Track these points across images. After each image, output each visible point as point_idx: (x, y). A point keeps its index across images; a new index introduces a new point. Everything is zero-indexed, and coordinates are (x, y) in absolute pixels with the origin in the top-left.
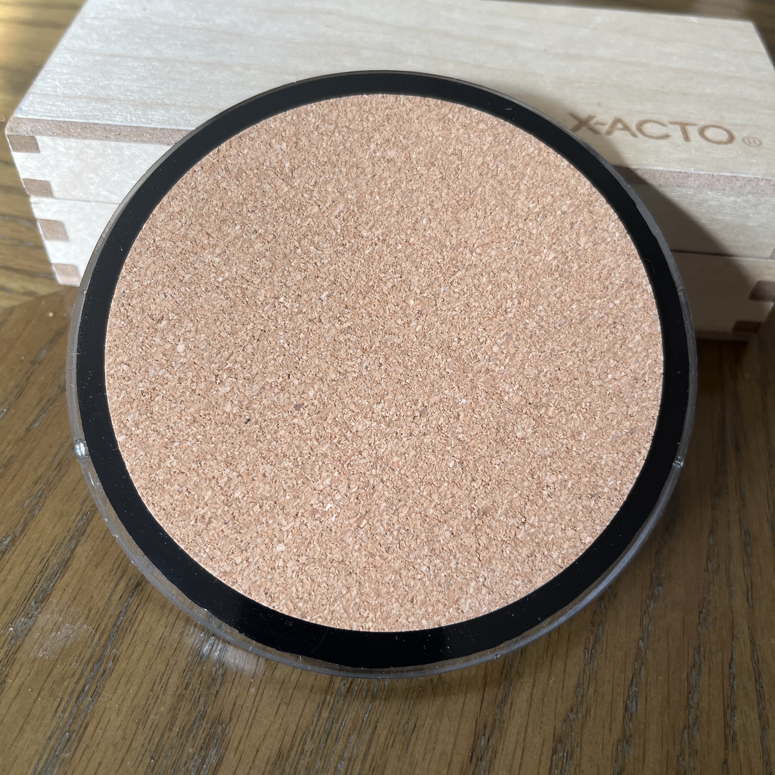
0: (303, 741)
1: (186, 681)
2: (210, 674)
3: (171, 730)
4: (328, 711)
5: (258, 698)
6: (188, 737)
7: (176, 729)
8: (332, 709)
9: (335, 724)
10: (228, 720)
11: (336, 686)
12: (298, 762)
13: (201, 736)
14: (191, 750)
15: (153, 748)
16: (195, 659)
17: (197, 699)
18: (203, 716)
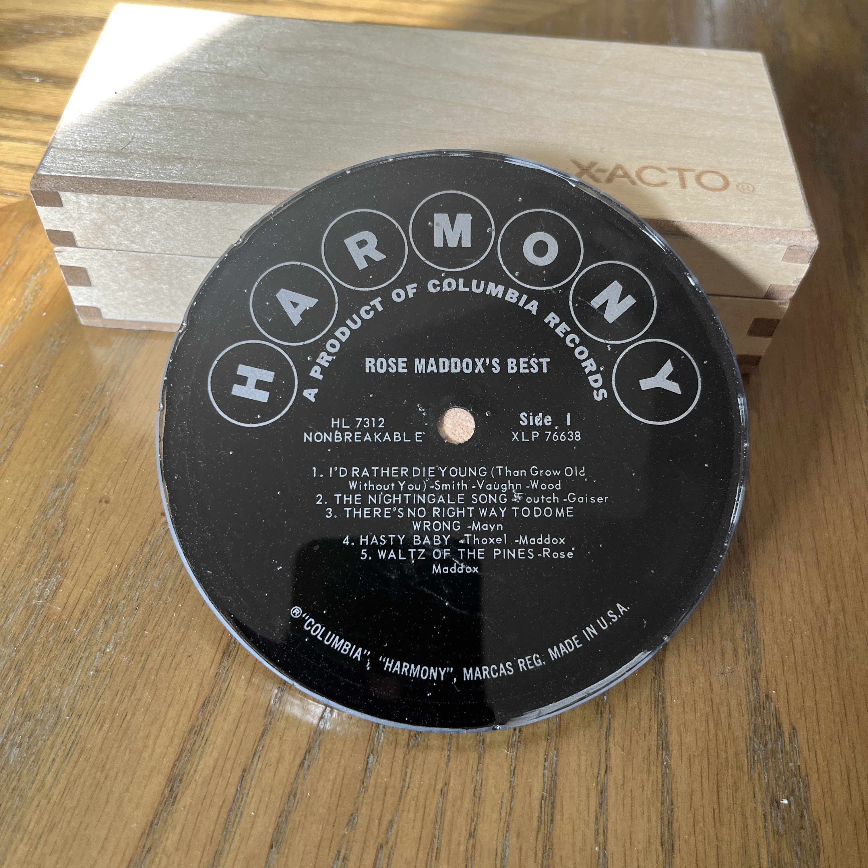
0: (127, 569)
1: (33, 533)
2: (54, 527)
3: (20, 567)
4: (149, 547)
5: (92, 542)
6: (33, 571)
7: (24, 566)
8: (153, 546)
9: (154, 556)
10: (67, 558)
11: (157, 530)
12: (123, 583)
13: (45, 569)
14: (36, 580)
15: (5, 579)
16: (42, 517)
17: (42, 545)
18: (46, 557)
